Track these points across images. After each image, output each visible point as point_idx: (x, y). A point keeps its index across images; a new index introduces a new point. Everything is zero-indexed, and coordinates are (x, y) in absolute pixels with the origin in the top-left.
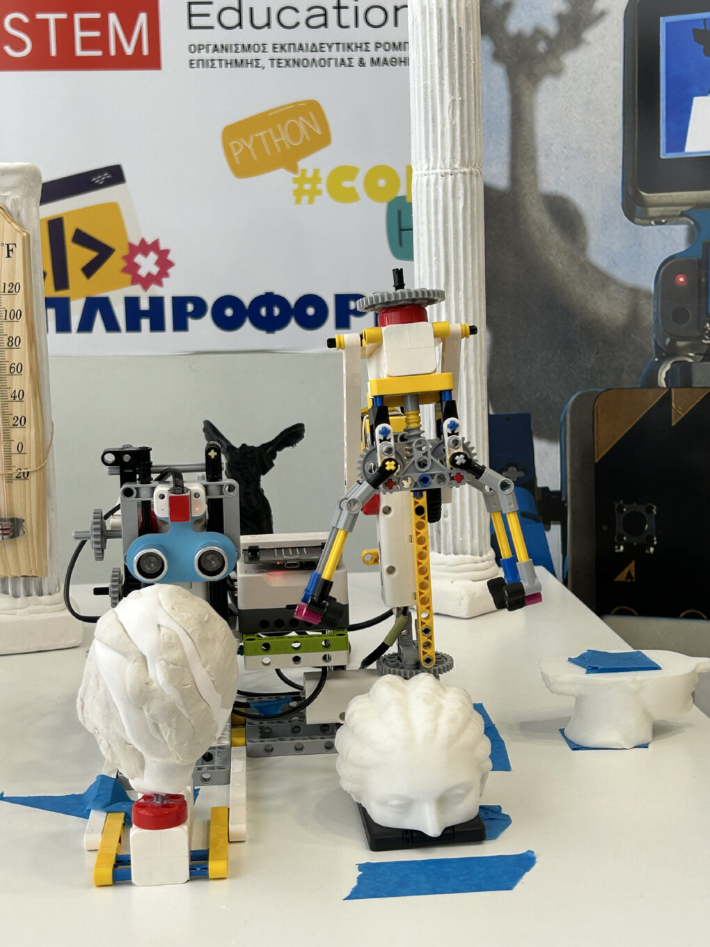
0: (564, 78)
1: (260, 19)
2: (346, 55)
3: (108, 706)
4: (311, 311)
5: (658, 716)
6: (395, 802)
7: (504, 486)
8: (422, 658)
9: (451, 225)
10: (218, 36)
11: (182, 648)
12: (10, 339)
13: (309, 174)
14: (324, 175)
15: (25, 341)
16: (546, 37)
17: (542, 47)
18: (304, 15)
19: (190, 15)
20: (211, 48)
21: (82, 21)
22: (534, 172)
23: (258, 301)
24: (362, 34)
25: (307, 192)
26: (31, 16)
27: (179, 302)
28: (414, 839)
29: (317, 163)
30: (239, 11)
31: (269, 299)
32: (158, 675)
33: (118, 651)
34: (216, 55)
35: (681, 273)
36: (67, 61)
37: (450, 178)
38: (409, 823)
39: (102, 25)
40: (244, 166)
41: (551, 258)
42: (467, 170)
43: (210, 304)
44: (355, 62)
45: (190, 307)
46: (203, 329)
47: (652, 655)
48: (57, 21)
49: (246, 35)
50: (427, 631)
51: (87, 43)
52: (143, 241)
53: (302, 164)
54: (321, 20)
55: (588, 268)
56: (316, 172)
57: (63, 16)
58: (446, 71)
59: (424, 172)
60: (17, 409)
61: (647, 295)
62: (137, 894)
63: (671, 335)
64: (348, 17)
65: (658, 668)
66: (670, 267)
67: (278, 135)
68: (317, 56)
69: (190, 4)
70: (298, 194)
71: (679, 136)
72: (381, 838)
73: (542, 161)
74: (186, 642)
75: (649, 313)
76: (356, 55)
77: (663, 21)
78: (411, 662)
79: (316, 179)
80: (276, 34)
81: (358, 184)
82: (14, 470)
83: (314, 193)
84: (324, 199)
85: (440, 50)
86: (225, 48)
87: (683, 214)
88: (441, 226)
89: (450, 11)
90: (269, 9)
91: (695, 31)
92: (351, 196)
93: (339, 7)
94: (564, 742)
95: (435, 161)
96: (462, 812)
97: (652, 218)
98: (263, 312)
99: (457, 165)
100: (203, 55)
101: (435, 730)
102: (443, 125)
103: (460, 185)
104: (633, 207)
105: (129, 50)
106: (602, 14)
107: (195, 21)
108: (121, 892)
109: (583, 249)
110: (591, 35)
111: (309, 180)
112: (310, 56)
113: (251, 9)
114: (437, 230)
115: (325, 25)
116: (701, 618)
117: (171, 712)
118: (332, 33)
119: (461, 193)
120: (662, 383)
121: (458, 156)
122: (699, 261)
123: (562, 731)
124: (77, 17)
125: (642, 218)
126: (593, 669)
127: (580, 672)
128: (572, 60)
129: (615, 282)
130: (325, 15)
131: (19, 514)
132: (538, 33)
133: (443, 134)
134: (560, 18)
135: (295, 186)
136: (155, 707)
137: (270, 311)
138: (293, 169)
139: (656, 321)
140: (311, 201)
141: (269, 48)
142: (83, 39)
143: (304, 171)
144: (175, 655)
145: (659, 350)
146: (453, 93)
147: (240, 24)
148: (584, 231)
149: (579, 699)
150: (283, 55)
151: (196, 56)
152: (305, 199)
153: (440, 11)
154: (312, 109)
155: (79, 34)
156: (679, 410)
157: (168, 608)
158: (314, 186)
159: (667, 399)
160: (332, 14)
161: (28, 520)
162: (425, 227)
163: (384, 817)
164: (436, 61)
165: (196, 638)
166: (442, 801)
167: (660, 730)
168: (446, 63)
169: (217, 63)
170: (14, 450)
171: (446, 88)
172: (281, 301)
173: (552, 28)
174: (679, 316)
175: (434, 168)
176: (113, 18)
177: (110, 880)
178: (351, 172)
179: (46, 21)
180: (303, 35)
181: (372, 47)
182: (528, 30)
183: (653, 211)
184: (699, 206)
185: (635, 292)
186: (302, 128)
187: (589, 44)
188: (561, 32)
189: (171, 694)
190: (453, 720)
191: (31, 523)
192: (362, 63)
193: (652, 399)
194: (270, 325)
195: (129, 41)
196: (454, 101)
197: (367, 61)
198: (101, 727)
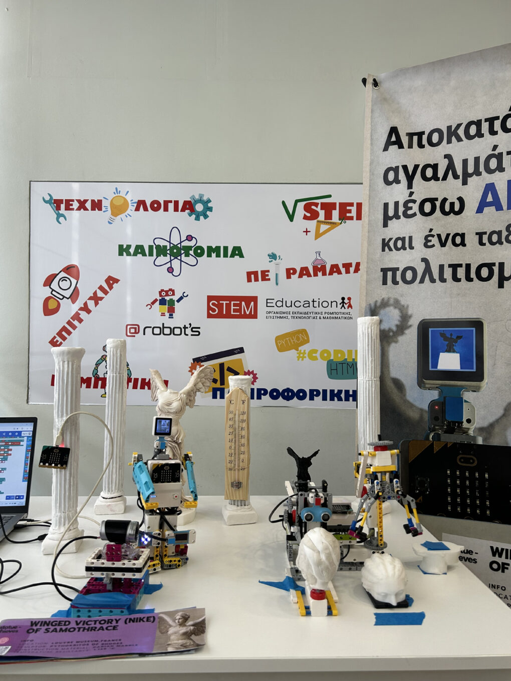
0: (398, 344)
1: (289, 304)
2: (315, 316)
3: (309, 566)
4: (301, 394)
5: (449, 564)
6: (383, 594)
7: (412, 500)
8: (380, 544)
9: (370, 395)
10: (276, 309)
11: (329, 549)
12: (242, 428)
13: (302, 351)
14: (307, 352)
15: (246, 429)
16: (393, 331)
17: (391, 334)
18: (302, 304)
19: (267, 303)
20: (273, 313)
21: (234, 303)
22: (389, 370)
23: (284, 391)
24: (321, 309)
25: (301, 357)
26: (218, 302)
27: (259, 390)
28: (388, 606)
29: (305, 348)
30: (282, 302)
31: (288, 390)
32: (323, 557)
33: (310, 548)
34: (275, 315)
35: (437, 405)
36: (228, 316)
37: (370, 382)
38: (387, 601)
39: (240, 305)
40: (281, 349)
41: (394, 397)
42: (375, 379)
43: (269, 391)
44: (318, 318)
45: (262, 392)
46: (266, 399)
47: (446, 544)
48: (226, 303)
49: (284, 309)
50: (381, 536)
51: (235, 311)
52: (249, 371)
53: (300, 348)
54: (308, 305)
55: (406, 402)
56: (305, 351)
57: (228, 302)
58: (370, 351)
59: (362, 379)
60: (242, 449)
61: (426, 411)
62: (313, 619)
63: (433, 424)
64: (316, 304)
65: (449, 549)
66: (432, 404)
67: (293, 339)
68: (306, 316)
69: (267, 299)
70: (298, 358)
71: (435, 364)
72: (378, 605)
73: (391, 367)
74: (330, 548)
75: (426, 417)
76: (318, 316)
77: (430, 329)
78: (376, 545)
79: (304, 353)
80: (293, 309)
81: (318, 355)
82: (240, 467)
83: (303, 358)
84: (307, 359)
85: (368, 345)
86: (277, 313)
87: (437, 388)
88: (367, 395)
89: (371, 334)
90: (291, 301)
91: (440, 333)
92: (315, 359)
93: (313, 301)
94: (420, 571)
95: (366, 376)
96: (402, 598)
97: (427, 388)
98: (286, 394)
99: (373, 378)
100: (271, 315)
101: (395, 573)
102: (369, 366)
103: (374, 384)
104: (421, 384)
105: (248, 313)
106: (411, 326)
107: (269, 305)
108: (308, 618)
109: (405, 395)
110: (407, 332)
111: (302, 353)
112: (304, 316)
113: (286, 301)
114: (366, 396)
115: (309, 306)
116: (444, 516)
117: (327, 568)
118: (311, 309)
119: (374, 386)
120: (431, 440)
121: (373, 375)
122: (442, 402)
123: (419, 566)
124: (232, 303)
125: (424, 387)
126: (429, 549)
127: (425, 550)
128: (401, 339)
129: (415, 406)
130: (309, 303)
131: (241, 481)
132: (390, 330)
133: (368, 369)
134: (397, 326)
135: (298, 355)
136: (322, 566)
137: (288, 394)
138: (297, 350)
139: (429, 420)
140: (302, 360)
141: (291, 313)
142: (233, 309)
143: (301, 350)
144: (327, 551)
145: (430, 429)
146: (372, 357)
147: (282, 306)
148: (405, 390)
149: (424, 558)
150: (295, 315)
151: (268, 315)
152: (301, 359)
153: (368, 334)
154: (304, 332)
155: (232, 308)
156: (436, 449)
157: (324, 537)
158: (304, 355)
159: (432, 444)
160: (311, 303)
161: (243, 483)
162: (362, 395)
163: (378, 597)
164: (367, 348)
165: (333, 546)
166: (397, 595)
167: (449, 568)
168: (370, 349)
169: (275, 317)
170: (241, 461)
171: (370, 356)
172: (292, 391)
173: (394, 329)
174: (436, 419)
175: (366, 378)
176: (243, 303)
177: (305, 614)
178: (315, 351)
179: (223, 303)
180: (302, 309)
181: (323, 313)
182: (387, 329)
183: (427, 386)
184: (442, 385)
185: (422, 410)
186: (300, 338)
187: (406, 334)
188: (397, 330)
189: (327, 563)
190: (399, 570)
191: (244, 483)
192: (320, 318)
193: (428, 444)
194: (288, 398)
195: (248, 310)
196: (372, 360)
197: (322, 317)
198: (305, 570)
